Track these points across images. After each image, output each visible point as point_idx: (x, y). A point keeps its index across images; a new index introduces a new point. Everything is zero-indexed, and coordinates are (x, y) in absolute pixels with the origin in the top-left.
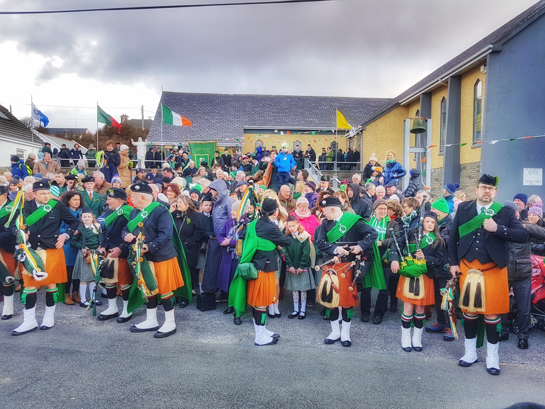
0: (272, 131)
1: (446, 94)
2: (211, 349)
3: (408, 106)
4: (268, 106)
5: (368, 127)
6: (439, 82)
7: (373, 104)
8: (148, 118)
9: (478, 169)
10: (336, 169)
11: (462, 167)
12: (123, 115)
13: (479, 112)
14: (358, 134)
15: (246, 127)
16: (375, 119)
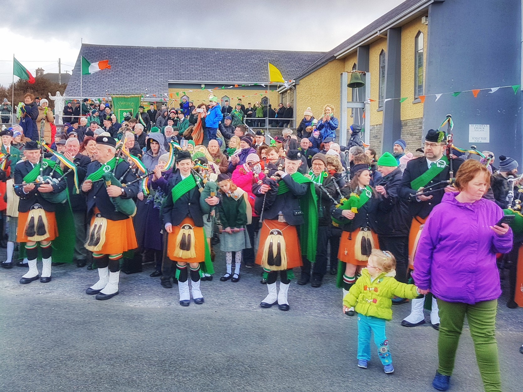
0: (198, 86)
1: (385, 47)
2: (139, 314)
3: (344, 59)
4: (194, 59)
5: (301, 81)
6: (378, 34)
7: (306, 58)
8: (65, 72)
9: (420, 125)
10: (267, 126)
11: (403, 123)
12: (39, 68)
13: (420, 66)
14: (291, 89)
15: (171, 81)
16: (309, 73)
